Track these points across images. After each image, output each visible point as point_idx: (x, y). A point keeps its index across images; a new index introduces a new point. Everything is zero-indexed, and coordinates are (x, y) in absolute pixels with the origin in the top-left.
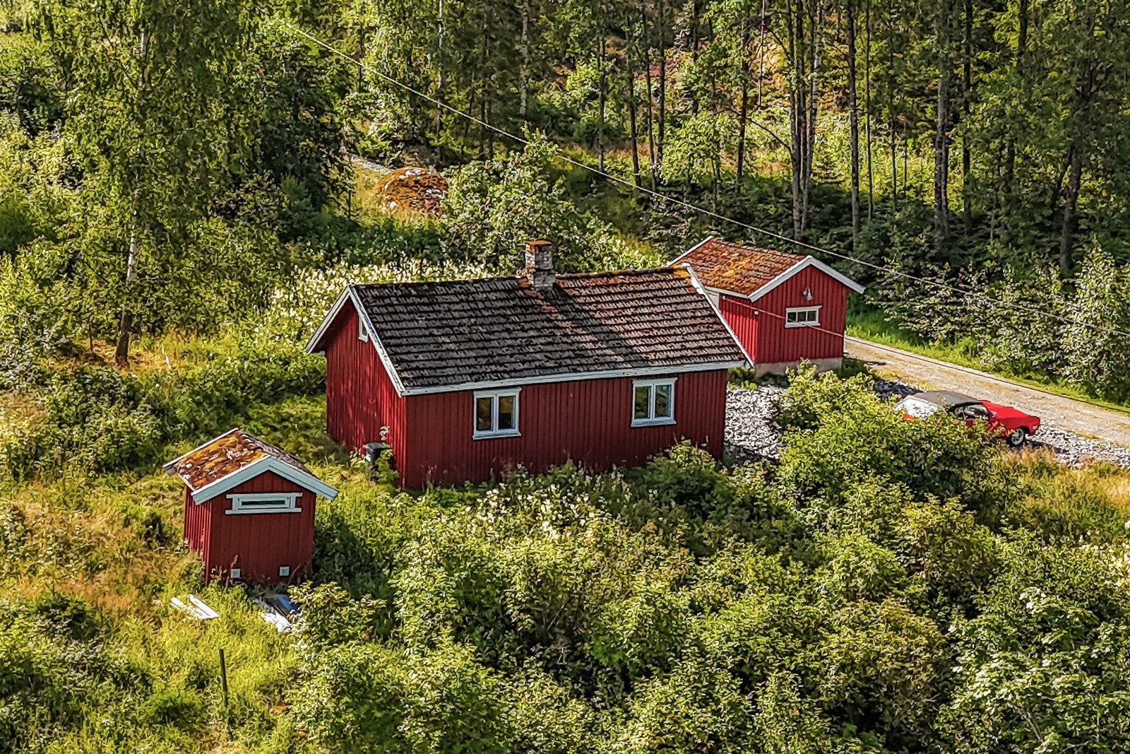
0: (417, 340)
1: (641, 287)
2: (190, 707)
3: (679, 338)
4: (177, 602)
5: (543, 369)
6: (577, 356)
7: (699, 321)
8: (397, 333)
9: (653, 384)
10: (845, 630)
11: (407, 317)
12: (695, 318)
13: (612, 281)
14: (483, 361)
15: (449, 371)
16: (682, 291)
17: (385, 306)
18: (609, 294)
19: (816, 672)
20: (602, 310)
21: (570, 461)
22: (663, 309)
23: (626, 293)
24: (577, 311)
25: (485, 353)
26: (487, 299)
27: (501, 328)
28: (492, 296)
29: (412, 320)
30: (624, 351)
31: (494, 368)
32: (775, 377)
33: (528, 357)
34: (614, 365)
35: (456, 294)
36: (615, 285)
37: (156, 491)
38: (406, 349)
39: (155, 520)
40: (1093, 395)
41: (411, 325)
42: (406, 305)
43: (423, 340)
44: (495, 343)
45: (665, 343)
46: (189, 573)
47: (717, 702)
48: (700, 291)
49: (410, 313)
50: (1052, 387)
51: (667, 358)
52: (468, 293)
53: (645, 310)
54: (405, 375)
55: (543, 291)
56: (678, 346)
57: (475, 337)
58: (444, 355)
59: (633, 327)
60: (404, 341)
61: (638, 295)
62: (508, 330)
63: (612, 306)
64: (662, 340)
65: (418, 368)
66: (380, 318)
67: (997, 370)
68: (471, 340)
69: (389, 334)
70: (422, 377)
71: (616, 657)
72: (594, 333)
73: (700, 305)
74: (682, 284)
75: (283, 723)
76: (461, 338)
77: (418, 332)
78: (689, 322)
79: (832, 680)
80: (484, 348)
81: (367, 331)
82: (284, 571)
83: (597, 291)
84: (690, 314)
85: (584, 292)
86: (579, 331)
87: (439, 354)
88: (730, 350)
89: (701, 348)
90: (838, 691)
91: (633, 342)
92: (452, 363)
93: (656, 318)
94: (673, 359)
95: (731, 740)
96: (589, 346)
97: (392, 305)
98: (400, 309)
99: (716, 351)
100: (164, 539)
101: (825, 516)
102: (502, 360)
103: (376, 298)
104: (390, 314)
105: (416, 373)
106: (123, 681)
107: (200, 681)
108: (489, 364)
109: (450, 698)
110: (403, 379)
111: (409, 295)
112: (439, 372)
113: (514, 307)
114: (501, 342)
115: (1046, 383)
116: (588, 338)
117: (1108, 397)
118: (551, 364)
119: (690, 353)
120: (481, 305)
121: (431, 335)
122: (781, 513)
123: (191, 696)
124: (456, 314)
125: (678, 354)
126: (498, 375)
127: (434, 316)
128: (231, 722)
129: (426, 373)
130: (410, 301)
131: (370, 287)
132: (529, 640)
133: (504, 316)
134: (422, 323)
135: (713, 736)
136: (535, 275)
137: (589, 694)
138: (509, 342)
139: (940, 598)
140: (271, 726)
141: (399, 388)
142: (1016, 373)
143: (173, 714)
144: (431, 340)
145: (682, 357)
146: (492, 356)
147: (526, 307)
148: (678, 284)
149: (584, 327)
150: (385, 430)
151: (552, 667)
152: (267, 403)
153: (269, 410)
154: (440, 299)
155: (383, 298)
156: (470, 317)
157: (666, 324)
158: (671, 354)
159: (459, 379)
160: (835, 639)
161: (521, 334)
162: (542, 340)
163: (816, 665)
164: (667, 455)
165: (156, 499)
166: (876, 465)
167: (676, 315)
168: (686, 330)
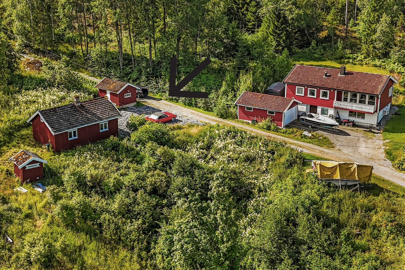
0: (55, 122)
1: (98, 102)
2: (30, 213)
3: (108, 113)
4: (18, 189)
5: (82, 125)
6: (88, 120)
7: (111, 108)
8: (50, 121)
9: (103, 123)
10: (150, 177)
11: (51, 117)
12: (110, 107)
13: (92, 102)
14: (69, 125)
15: (63, 128)
16: (107, 102)
17: (47, 115)
18: (92, 105)
19: (146, 187)
20: (91, 109)
21: (90, 144)
22: (103, 106)
23: (95, 104)
24: (86, 110)
25: (69, 123)
26: (67, 110)
27: (71, 116)
28: (68, 109)
29: (53, 117)
30: (97, 117)
31: (72, 126)
32: (123, 108)
33: (78, 122)
34: (96, 121)
35: (61, 109)
36: (93, 102)
37: (4, 161)
38: (53, 124)
39: (8, 171)
40: (186, 105)
41: (53, 118)
42: (51, 114)
43: (56, 122)
44: (71, 120)
45: (105, 114)
46: (18, 181)
47: (130, 197)
48: (110, 101)
49: (52, 116)
50: (178, 103)
51: (106, 118)
52: (63, 109)
53: (100, 107)
54: (54, 130)
55: (79, 106)
56: (108, 115)
57: (67, 119)
58: (61, 124)
59: (98, 112)
60: (52, 123)
61: (98, 104)
62: (73, 116)
63: (93, 107)
64: (104, 114)
65: (56, 129)
66: (46, 118)
67: (166, 100)
68: (66, 120)
69: (49, 121)
70: (58, 130)
71: (110, 190)
72: (90, 114)
73: (110, 105)
74: (106, 100)
75: (50, 215)
76: (64, 120)
77: (54, 120)
78: (109, 109)
79: (149, 188)
80: (69, 121)
81: (43, 120)
82: (38, 178)
83: (89, 104)
84: (109, 107)
85: (87, 105)
86: (87, 114)
87: (60, 125)
88: (118, 114)
89: (112, 114)
90: (150, 190)
91: (99, 115)
92: (63, 126)
93: (102, 109)
94: (107, 118)
95: (133, 203)
96: (90, 117)
97: (48, 114)
98: (49, 115)
99: (115, 115)
100: (11, 174)
101: (141, 149)
102: (73, 124)
103: (44, 113)
104: (48, 117)
105: (56, 130)
106: (16, 211)
107: (30, 207)
108: (70, 125)
109: (81, 205)
110: (54, 131)
111: (51, 112)
112: (61, 129)
113: (73, 111)
114: (72, 120)
115: (176, 102)
116: (89, 116)
117: (188, 105)
118: (83, 123)
119: (110, 116)
120: (66, 111)
121: (57, 120)
122: (133, 149)
123: (30, 211)
124: (61, 114)
125: (108, 117)
126: (73, 127)
127: (57, 116)
128: (39, 215)
129: (58, 129)
130: (51, 113)
131: (42, 111)
132: (92, 188)
133: (72, 113)
134: (55, 118)
135: (130, 203)
136: (76, 103)
137: (105, 196)
138: (74, 119)
139: (165, 165)
140: (47, 215)
141: (53, 133)
142: (170, 100)
143: (28, 216)
144: (58, 121)
145: (109, 117)
146: (71, 123)
147: (76, 110)
148: (105, 100)
149: (88, 113)
150: (50, 141)
151: (97, 192)
152: (18, 132)
153: (19, 133)
154: (57, 111)
155: (45, 113)
156: (64, 115)
157: (104, 110)
158: (107, 117)
159: (65, 129)
160: (148, 180)
161: (76, 117)
162: (81, 118)
163: (146, 185)
164: (109, 139)
165: (4, 163)
166: (150, 139)
167: (106, 107)
168: (109, 111)
